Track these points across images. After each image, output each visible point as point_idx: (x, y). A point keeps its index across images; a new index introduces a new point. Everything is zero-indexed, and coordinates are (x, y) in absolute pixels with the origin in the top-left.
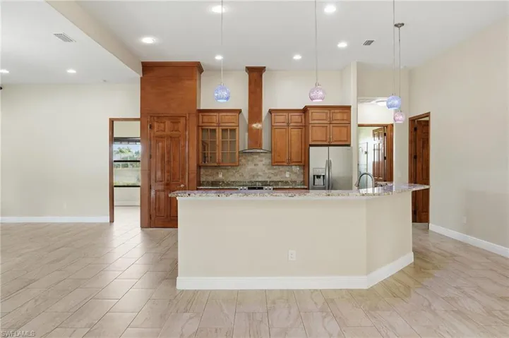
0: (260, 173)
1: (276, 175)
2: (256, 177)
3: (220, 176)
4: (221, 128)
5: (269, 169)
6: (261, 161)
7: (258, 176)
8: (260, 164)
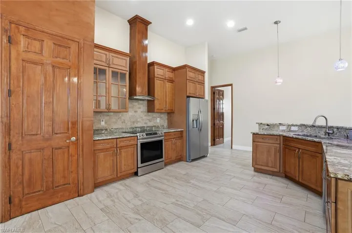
0: (139, 120)
1: (150, 121)
2: (135, 124)
3: (103, 123)
4: (111, 69)
5: (146, 116)
6: (140, 108)
7: (137, 122)
8: (139, 111)
